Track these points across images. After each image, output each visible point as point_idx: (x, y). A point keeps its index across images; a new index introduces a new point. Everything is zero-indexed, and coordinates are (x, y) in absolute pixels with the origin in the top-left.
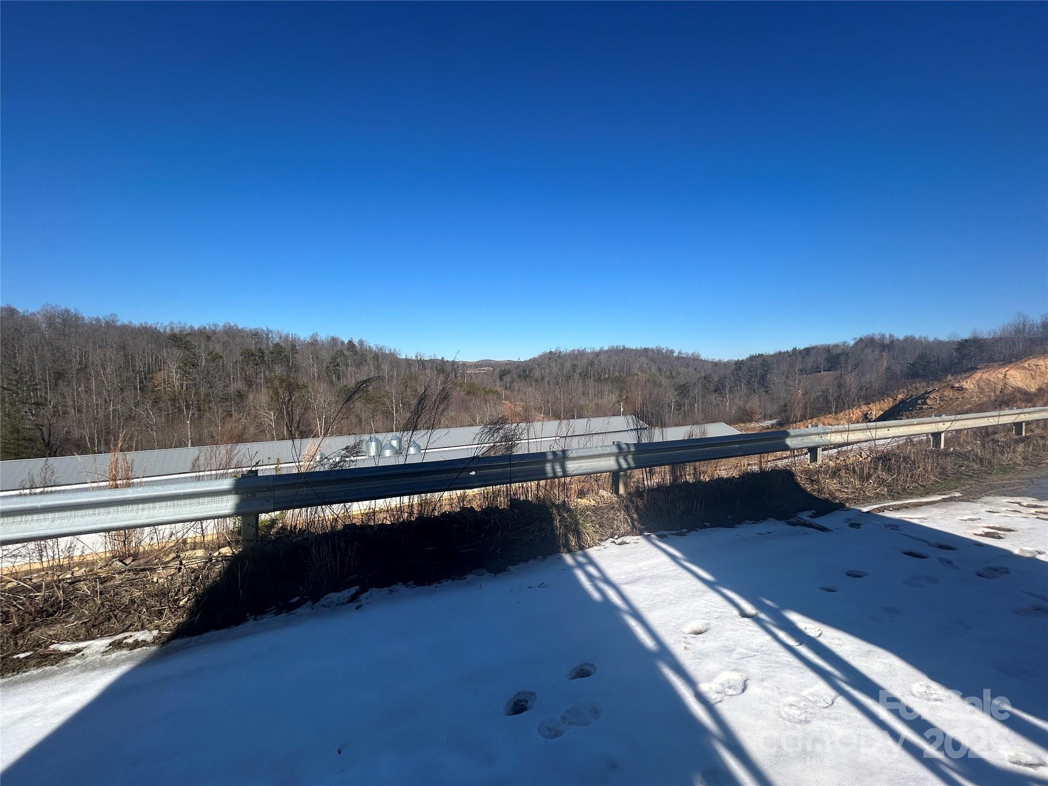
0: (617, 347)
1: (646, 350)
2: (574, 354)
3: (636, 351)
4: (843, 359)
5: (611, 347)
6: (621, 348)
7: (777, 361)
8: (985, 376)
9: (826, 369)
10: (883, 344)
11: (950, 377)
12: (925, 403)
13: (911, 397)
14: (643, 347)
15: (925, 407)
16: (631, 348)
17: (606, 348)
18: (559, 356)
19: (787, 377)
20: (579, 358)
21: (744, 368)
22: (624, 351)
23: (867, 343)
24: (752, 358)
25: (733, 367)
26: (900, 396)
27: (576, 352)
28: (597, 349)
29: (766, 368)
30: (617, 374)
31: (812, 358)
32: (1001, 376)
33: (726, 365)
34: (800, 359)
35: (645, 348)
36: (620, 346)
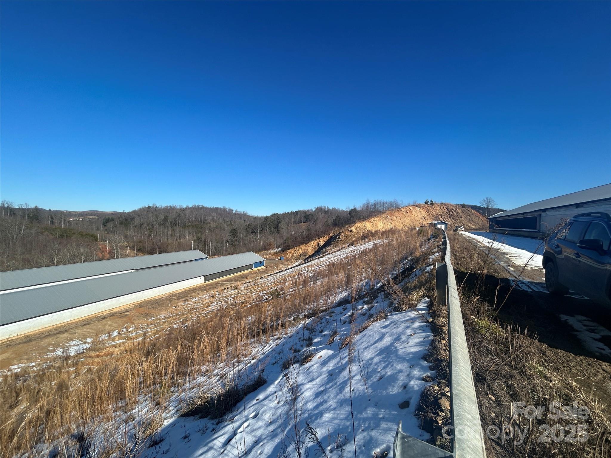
0: (198, 206)
1: (217, 209)
2: (167, 209)
3: (210, 209)
4: (310, 217)
5: (194, 205)
6: (201, 206)
7: (284, 217)
8: (359, 225)
9: (304, 221)
10: (325, 210)
11: (347, 226)
12: (339, 238)
13: (334, 235)
14: (215, 207)
15: (339, 240)
16: (208, 207)
17: (191, 206)
18: (156, 210)
19: (288, 225)
20: (170, 212)
21: (269, 220)
22: (203, 208)
23: (319, 210)
24: (273, 215)
25: (263, 220)
26: (331, 235)
27: (169, 208)
28: (184, 206)
29: (278, 221)
30: (197, 223)
31: (299, 216)
32: (364, 225)
33: (260, 218)
34: (293, 217)
35: (216, 208)
36: (200, 206)
